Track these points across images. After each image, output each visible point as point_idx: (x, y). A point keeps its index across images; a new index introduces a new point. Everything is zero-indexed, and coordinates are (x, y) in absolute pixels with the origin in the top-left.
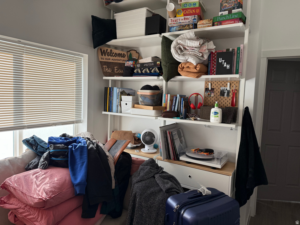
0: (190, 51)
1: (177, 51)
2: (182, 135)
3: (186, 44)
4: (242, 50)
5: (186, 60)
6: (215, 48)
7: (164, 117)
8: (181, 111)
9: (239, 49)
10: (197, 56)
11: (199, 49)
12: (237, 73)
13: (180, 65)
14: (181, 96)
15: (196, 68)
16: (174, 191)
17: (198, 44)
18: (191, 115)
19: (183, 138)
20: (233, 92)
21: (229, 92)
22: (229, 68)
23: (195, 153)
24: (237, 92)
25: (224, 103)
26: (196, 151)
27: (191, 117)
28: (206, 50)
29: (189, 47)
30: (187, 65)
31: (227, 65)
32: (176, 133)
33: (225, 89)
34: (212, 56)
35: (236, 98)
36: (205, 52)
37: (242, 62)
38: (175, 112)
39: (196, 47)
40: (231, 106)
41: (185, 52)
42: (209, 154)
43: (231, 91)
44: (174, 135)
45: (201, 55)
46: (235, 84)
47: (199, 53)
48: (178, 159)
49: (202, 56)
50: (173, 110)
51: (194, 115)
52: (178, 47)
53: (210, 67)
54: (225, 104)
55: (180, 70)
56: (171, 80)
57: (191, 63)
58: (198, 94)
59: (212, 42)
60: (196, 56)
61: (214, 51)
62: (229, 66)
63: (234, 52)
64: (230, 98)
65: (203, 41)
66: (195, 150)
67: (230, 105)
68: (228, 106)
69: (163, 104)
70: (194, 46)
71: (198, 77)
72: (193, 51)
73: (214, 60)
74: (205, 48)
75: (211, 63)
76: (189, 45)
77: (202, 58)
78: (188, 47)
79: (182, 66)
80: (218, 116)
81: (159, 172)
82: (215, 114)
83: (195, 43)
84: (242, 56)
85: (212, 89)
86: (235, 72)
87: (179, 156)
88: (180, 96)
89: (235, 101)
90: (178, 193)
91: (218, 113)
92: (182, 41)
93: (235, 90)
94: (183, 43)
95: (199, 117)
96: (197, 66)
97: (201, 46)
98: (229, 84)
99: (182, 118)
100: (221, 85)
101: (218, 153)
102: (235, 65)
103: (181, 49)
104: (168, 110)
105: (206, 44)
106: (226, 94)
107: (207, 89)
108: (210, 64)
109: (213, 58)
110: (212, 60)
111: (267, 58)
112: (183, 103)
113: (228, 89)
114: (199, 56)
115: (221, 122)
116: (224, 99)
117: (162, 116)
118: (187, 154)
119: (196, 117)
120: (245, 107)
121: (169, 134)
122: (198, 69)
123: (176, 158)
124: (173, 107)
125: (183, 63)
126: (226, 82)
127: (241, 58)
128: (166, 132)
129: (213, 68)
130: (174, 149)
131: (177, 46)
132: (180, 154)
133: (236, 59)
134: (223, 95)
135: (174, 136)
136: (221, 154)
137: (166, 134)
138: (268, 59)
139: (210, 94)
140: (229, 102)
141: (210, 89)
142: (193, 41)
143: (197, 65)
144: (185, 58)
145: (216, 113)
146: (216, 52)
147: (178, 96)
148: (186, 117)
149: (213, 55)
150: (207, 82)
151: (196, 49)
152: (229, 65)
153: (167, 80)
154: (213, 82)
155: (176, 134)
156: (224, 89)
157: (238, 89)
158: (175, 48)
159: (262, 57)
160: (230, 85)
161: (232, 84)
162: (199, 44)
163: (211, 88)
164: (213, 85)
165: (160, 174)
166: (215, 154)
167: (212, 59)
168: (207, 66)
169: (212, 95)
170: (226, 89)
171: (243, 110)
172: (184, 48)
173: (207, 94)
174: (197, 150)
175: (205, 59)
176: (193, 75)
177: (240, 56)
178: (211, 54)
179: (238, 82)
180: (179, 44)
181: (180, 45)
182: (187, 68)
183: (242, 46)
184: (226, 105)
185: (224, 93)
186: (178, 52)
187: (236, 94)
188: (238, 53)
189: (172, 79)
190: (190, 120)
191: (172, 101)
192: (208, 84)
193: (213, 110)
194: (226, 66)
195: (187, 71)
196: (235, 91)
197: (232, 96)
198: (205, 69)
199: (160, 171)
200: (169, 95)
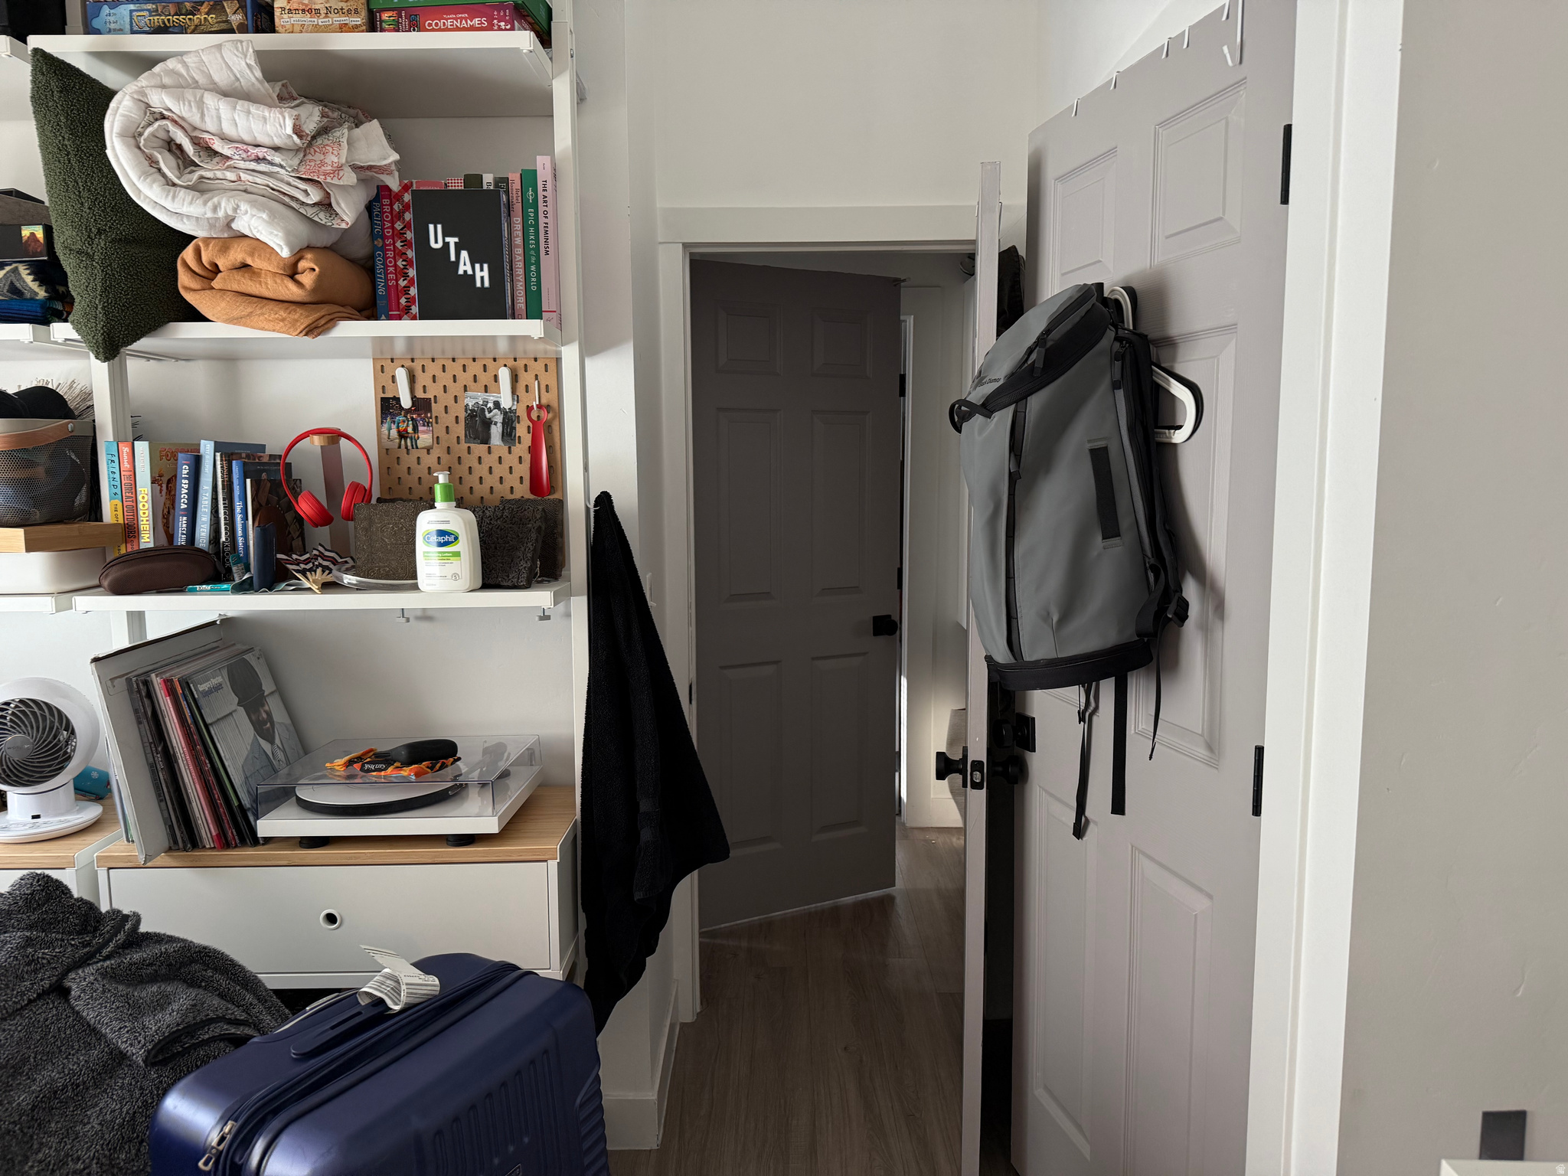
0: (242, 164)
1: (152, 162)
2: (268, 686)
3: (207, 119)
4: (549, 186)
5: (223, 222)
6: (396, 163)
7: (120, 588)
8: (240, 540)
9: (529, 178)
10: (294, 204)
11: (296, 161)
12: (534, 312)
13: (188, 254)
14: (228, 452)
15: (296, 273)
16: (213, 1039)
17: (289, 130)
18: (306, 562)
19: (274, 706)
20: (534, 416)
21: (510, 421)
22: (487, 284)
23: (349, 777)
24: (554, 418)
25: (491, 481)
26: (357, 766)
27: (304, 572)
28: (340, 168)
29: (232, 141)
30: (237, 254)
31: (477, 266)
32: (219, 679)
33: (491, 405)
34: (387, 209)
35: (550, 449)
36: (335, 181)
37: (551, 250)
38: (200, 550)
39: (276, 149)
40: (529, 496)
41: (210, 170)
42: (432, 768)
43: (522, 412)
44: (206, 694)
45: (315, 196)
46: (536, 378)
47: (303, 185)
48: (249, 837)
49: (326, 205)
50: (181, 540)
51: (325, 558)
52: (153, 135)
53: (386, 274)
54: (497, 486)
55: (194, 285)
56: (136, 346)
57: (259, 246)
58: (334, 436)
59: (374, 128)
60: (287, 199)
61: (394, 183)
62: (486, 274)
63: (507, 193)
64: (522, 449)
65: (323, 115)
66: (350, 763)
67: (523, 491)
68: (517, 495)
69: (111, 509)
70: (261, 139)
71: (312, 330)
72: (262, 167)
73: (401, 234)
74: (335, 154)
75: (390, 254)
76: (228, 129)
77: (322, 215)
78: (225, 138)
79: (205, 259)
80: (457, 554)
81: (99, 950)
82: (441, 545)
83: (265, 119)
84: (550, 220)
85: (422, 406)
86: (523, 306)
87: (251, 818)
88: (219, 446)
89: (550, 467)
90: (239, 1042)
91: (456, 538)
92: (180, 98)
93: (539, 407)
94: (185, 115)
95: (354, 570)
96: (302, 265)
97: (310, 145)
98: (504, 375)
99: (244, 588)
100: (465, 378)
101: (486, 751)
102: (519, 271)
103: (180, 147)
104: (147, 539)
105: (343, 133)
106: (496, 431)
107: (388, 406)
108: (385, 258)
109: (393, 222)
110: (389, 233)
111: (685, 246)
112: (245, 491)
113: (506, 402)
114: (303, 203)
115: (480, 584)
116: (490, 460)
117: (106, 583)
118: (304, 794)
119: (335, 572)
120: (594, 494)
121: (171, 692)
122: (307, 279)
123: (231, 833)
124: (183, 523)
125: (207, 240)
126: (490, 364)
127: (546, 232)
128: (147, 683)
129: (402, 283)
130: (212, 779)
131: (150, 130)
132: (255, 799)
133: (520, 233)
134: (486, 440)
135: (202, 702)
136: (503, 754)
137: (150, 695)
138: (691, 254)
139: (410, 430)
140: (516, 474)
141: (406, 402)
142: (253, 108)
143: (298, 256)
144: (215, 209)
145: (446, 538)
146: (406, 188)
147: (207, 448)
148: (273, 577)
149: (396, 207)
150: (387, 364)
151: (277, 158)
152: (486, 266)
153: (110, 347)
154: (417, 366)
155: (218, 688)
156: (486, 403)
157: (555, 404)
158: (133, 136)
159: (660, 240)
160: (515, 378)
161: (525, 378)
162: (298, 131)
163: (413, 397)
164: (422, 379)
165: (108, 957)
166: (467, 765)
167: (393, 228)
168: (367, 267)
169: (425, 438)
170: (497, 405)
171: (587, 509)
172: (196, 142)
173: (394, 433)
174: (359, 758)
175: (344, 226)
176: (283, 320)
177: (542, 220)
178: (380, 200)
179: (552, 366)
180: (163, 117)
181: (164, 122)
182: (237, 275)
183: (542, 165)
184: (502, 491)
185: (488, 424)
186: (159, 170)
187: (549, 427)
188: (531, 206)
189: (144, 343)
190: (300, 589)
191: (166, 483)
192: (393, 377)
193: (427, 522)
194: (470, 272)
195: (243, 289)
196: (544, 415)
197: (527, 440)
198: (352, 283)
199: (105, 944)
200: (142, 448)
